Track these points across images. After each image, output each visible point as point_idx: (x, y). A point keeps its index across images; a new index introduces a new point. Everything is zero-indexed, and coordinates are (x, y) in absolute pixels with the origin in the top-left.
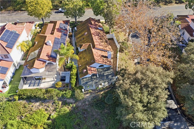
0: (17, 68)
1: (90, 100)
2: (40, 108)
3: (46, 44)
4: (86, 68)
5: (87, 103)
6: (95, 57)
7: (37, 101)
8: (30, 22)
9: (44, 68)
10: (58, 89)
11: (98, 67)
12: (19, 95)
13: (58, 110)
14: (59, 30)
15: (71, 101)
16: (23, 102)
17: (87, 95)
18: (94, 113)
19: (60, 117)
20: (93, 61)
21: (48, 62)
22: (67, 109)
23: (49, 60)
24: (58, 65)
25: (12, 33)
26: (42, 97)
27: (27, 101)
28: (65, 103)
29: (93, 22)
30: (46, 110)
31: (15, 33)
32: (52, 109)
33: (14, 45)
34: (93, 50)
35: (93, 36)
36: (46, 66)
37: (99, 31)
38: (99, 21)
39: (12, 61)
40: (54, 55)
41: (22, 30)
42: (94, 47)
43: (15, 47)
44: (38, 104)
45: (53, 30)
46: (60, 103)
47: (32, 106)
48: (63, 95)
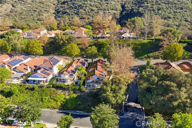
0: (54, 77)
1: (88, 93)
2: (62, 93)
3: (72, 66)
4: (90, 77)
5: (86, 94)
6: (95, 73)
7: (60, 90)
8: (66, 59)
9: (68, 76)
10: (73, 86)
11: (96, 79)
12: (53, 85)
13: (70, 95)
14: (80, 63)
15: (78, 92)
16: (54, 89)
17: (87, 90)
18: (89, 100)
19: (70, 99)
20: (94, 74)
21: (71, 73)
22: (75, 96)
23: (71, 72)
24: (75, 76)
25: (56, 59)
26: (64, 87)
27: (56, 89)
28: (74, 93)
29: (101, 61)
30: (64, 95)
31: (58, 60)
32: (67, 94)
33: (56, 64)
34: (96, 71)
35: (98, 65)
36: (69, 76)
37: (103, 65)
38: (105, 62)
39: (53, 72)
40: (75, 71)
41: (61, 60)
42: (97, 69)
43: (56, 65)
44: (61, 91)
45: (77, 62)
46: (72, 92)
47: (58, 92)
48: (74, 88)
